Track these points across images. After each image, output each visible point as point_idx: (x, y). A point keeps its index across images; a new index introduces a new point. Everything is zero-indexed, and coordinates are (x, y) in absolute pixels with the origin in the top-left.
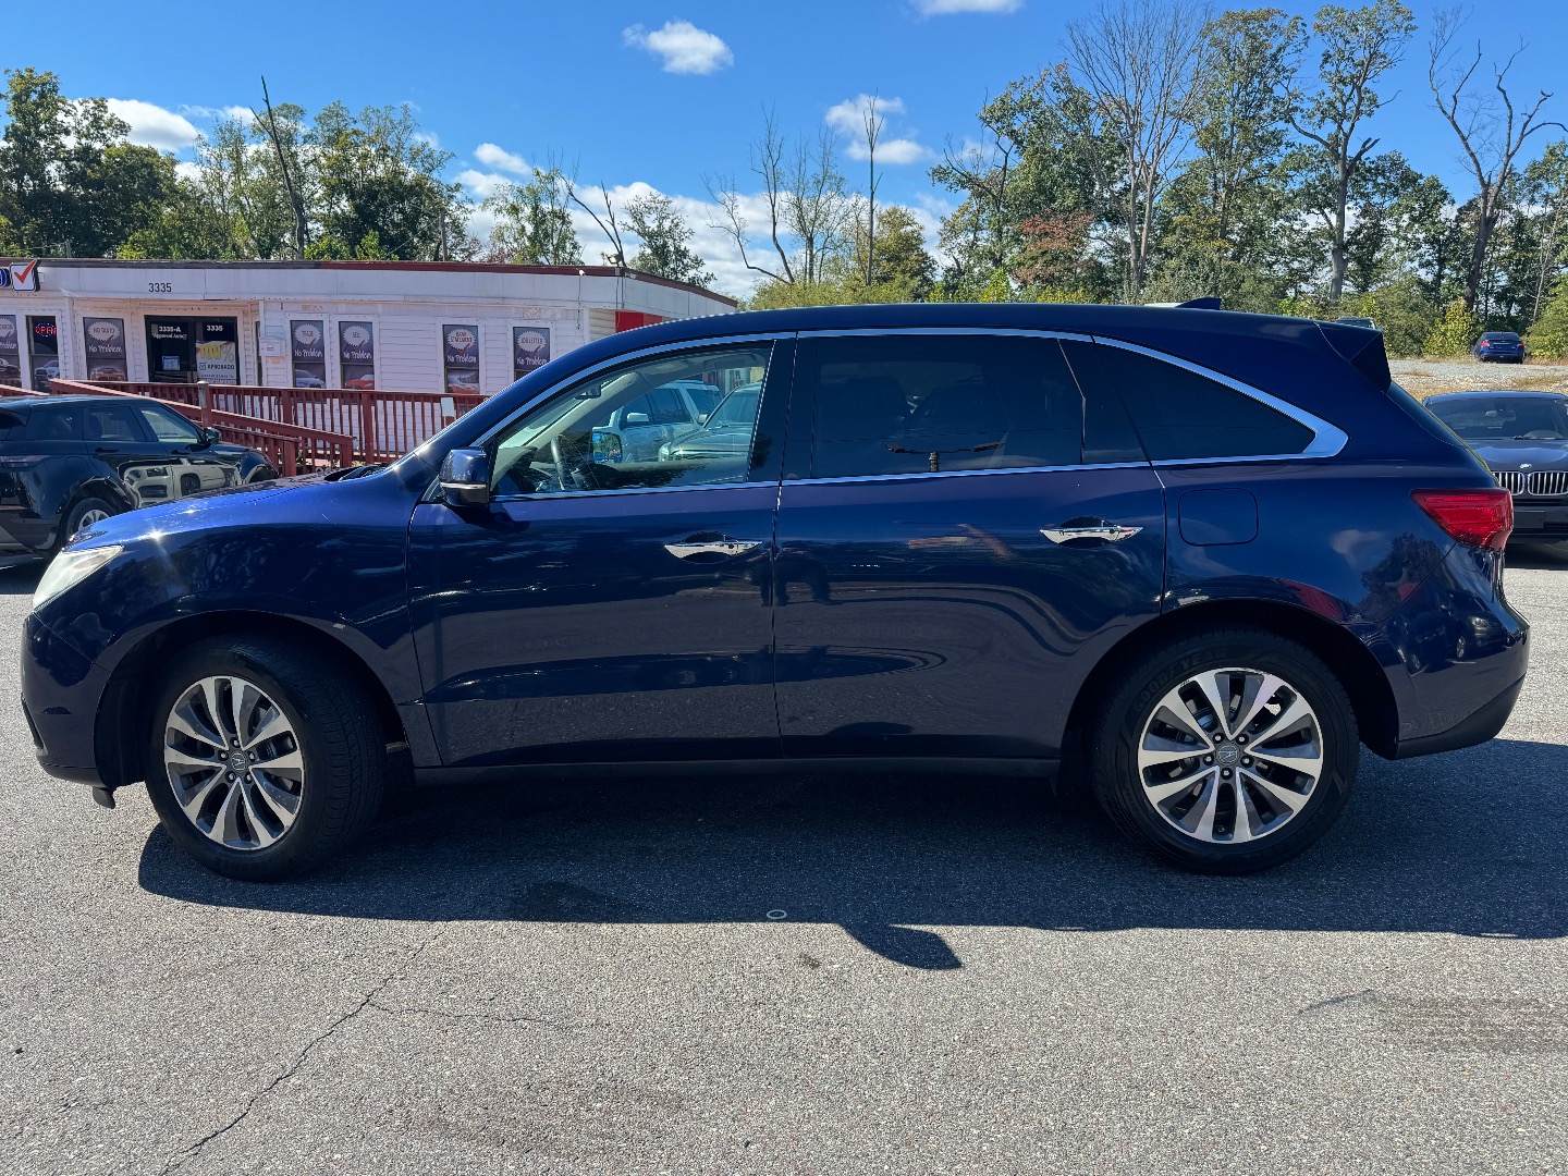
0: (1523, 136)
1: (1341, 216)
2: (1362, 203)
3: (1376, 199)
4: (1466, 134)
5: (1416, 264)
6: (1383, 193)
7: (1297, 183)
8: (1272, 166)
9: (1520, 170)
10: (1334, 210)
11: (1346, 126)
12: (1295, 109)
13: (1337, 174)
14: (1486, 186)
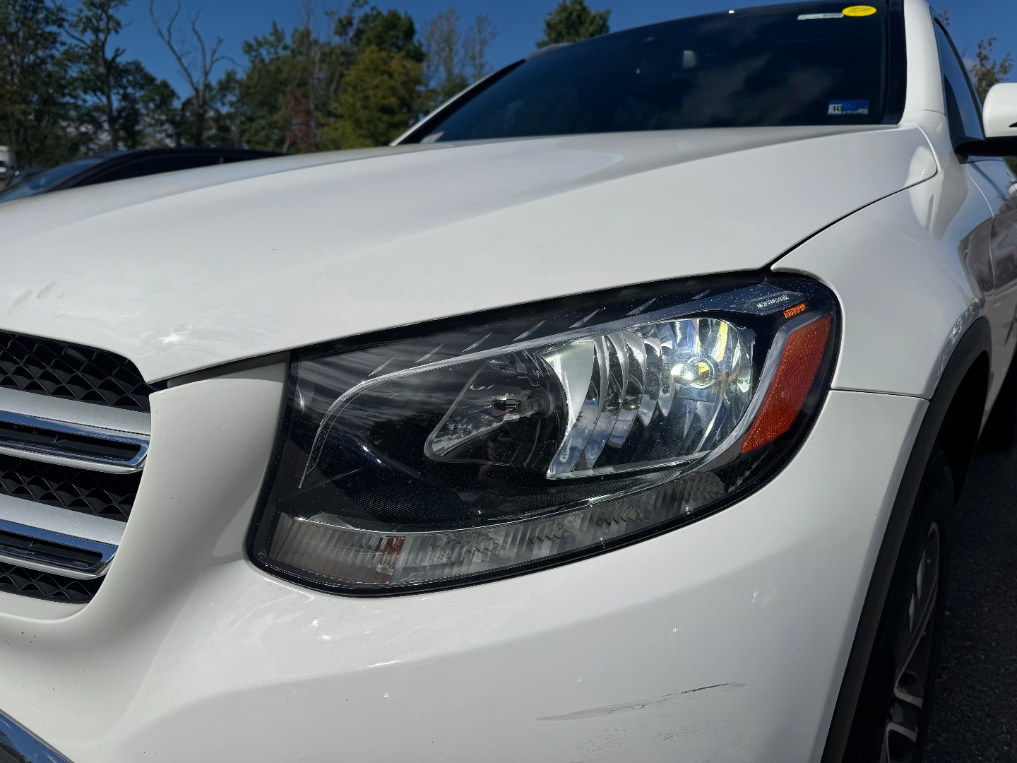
0: (212, 62)
1: (109, 98)
2: (121, 91)
3: (130, 90)
4: (179, 54)
5: (163, 135)
6: (134, 87)
7: (74, 72)
8: (52, 57)
9: (214, 84)
10: (103, 93)
11: (102, 36)
12: (63, 20)
13: (102, 70)
14: (197, 90)
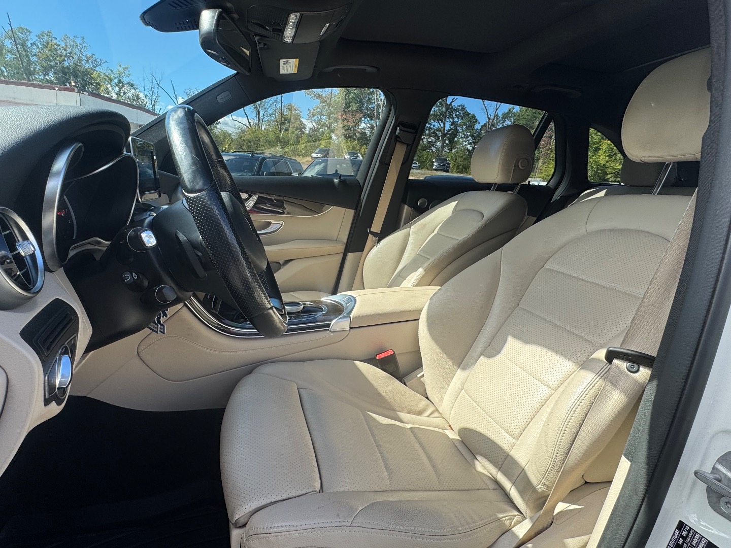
1: (444, 124)
2: (451, 120)
3: (456, 120)
5: (467, 143)
6: (458, 118)
9: (500, 115)
10: (442, 122)
13: (444, 109)
14: (489, 119)
